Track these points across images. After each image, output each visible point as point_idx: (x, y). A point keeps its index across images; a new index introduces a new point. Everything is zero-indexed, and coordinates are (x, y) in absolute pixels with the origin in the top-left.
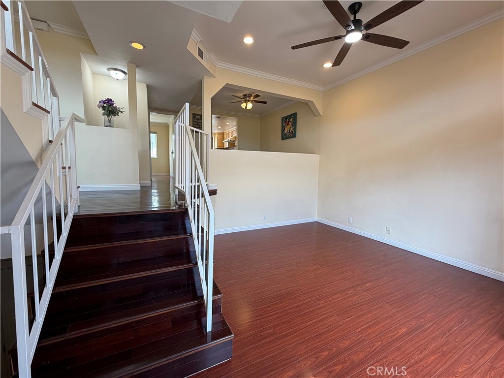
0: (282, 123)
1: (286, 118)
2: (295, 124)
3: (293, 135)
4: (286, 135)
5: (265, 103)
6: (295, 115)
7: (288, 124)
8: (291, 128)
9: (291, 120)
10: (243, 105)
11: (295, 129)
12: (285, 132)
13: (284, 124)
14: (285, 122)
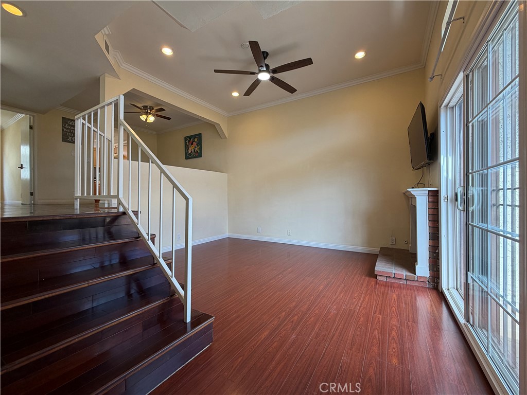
0: (186, 143)
1: (190, 137)
2: (200, 144)
3: (199, 155)
4: (190, 154)
5: (169, 119)
6: (200, 135)
7: (192, 144)
8: (195, 147)
9: (196, 140)
10: (143, 118)
11: (200, 149)
12: (190, 152)
13: (188, 144)
14: (189, 141)
